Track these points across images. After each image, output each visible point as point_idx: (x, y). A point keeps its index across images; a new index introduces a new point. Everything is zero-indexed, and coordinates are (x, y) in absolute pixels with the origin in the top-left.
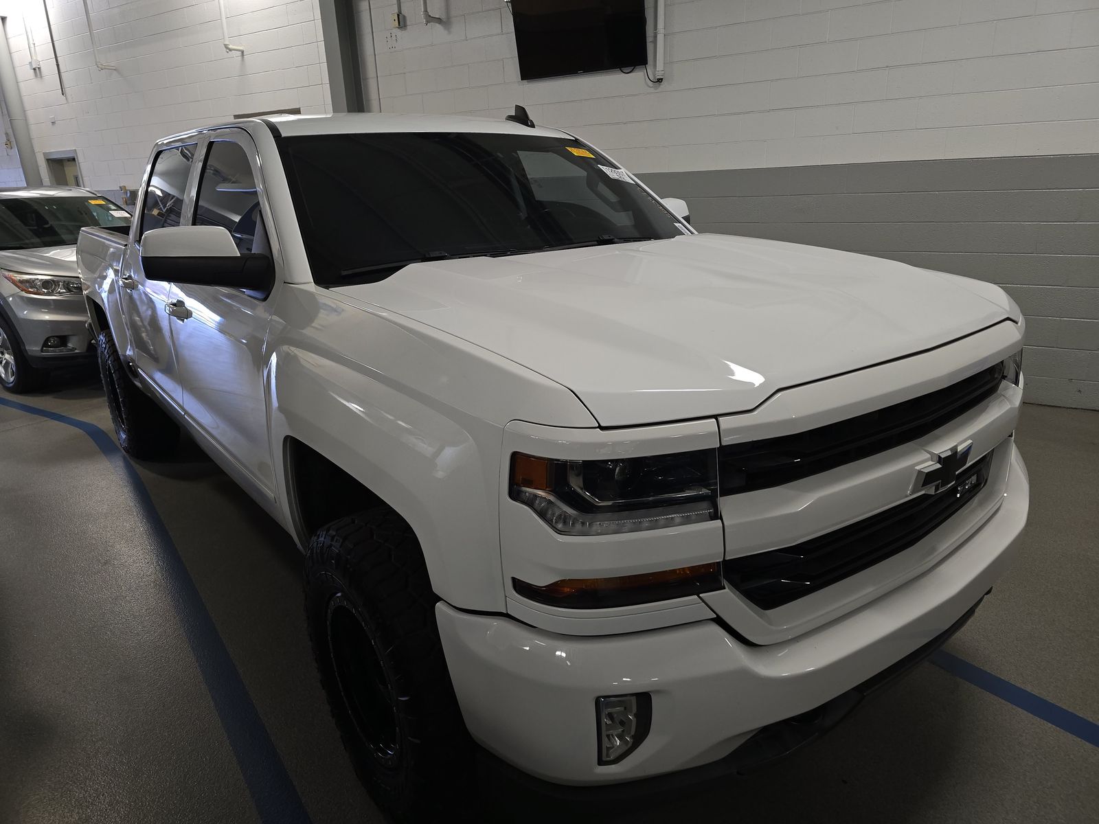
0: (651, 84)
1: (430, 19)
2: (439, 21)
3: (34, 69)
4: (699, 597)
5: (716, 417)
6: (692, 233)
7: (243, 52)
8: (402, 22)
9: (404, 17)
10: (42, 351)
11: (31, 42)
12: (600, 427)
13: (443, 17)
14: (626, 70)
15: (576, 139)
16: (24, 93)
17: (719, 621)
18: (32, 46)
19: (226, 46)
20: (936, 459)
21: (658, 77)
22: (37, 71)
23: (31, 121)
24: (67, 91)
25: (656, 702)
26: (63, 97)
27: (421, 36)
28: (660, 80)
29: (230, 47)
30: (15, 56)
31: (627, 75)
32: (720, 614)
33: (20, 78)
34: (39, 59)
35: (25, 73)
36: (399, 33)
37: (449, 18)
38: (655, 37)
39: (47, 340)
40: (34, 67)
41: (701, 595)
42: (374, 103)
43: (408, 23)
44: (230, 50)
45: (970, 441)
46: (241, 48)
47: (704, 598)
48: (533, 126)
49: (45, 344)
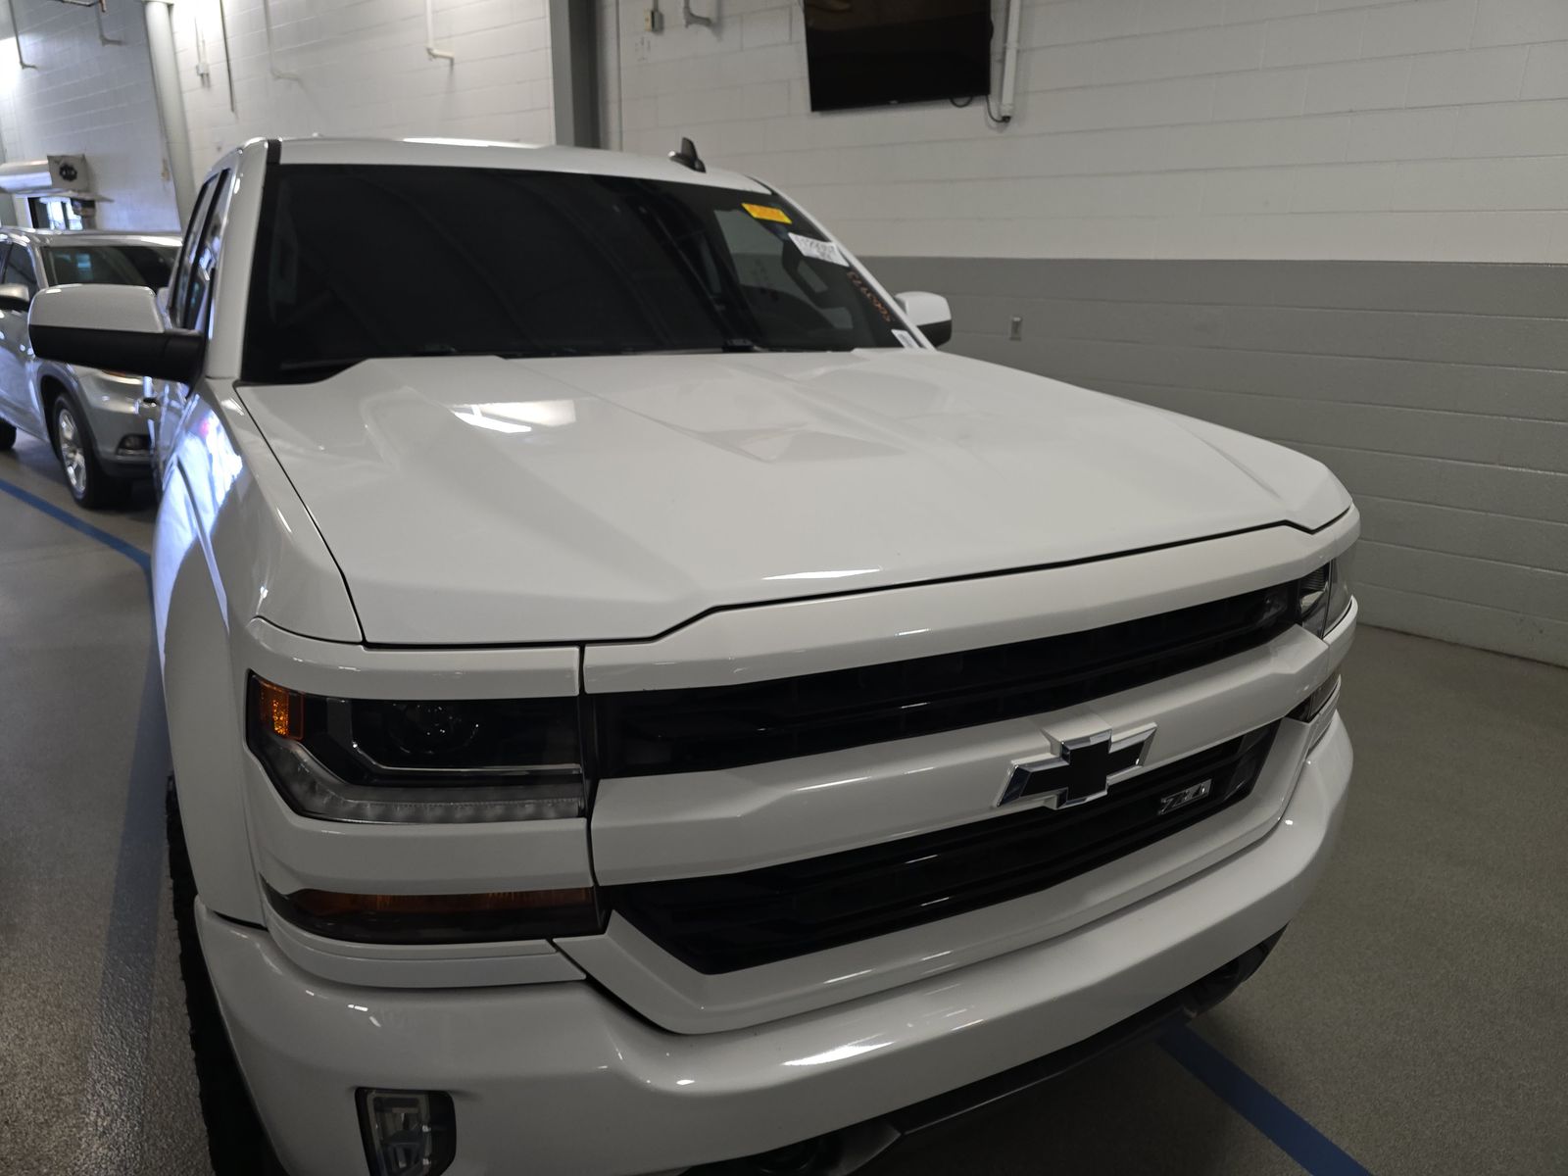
0: (993, 124)
1: (692, 19)
2: (707, 22)
3: (202, 75)
4: (554, 945)
5: (582, 644)
6: (920, 345)
7: (452, 60)
8: (657, 22)
9: (661, 16)
10: (117, 453)
11: (200, 39)
12: (365, 643)
13: (713, 16)
14: (961, 101)
15: (774, 194)
16: (188, 106)
17: (592, 983)
18: (201, 44)
19: (429, 51)
20: (1058, 751)
21: (1004, 114)
22: (204, 77)
23: (194, 145)
24: (239, 106)
25: (459, 1107)
26: (232, 114)
27: (683, 43)
28: (1006, 119)
29: (436, 52)
30: (181, 57)
31: (961, 109)
32: (592, 973)
33: (185, 87)
34: (209, 61)
35: (190, 80)
36: (651, 37)
37: (720, 18)
38: (1004, 53)
39: (125, 439)
40: (201, 72)
41: (555, 940)
42: (614, 139)
43: (667, 23)
44: (435, 56)
45: (1153, 725)
46: (450, 54)
47: (560, 945)
48: (702, 169)
49: (122, 445)
